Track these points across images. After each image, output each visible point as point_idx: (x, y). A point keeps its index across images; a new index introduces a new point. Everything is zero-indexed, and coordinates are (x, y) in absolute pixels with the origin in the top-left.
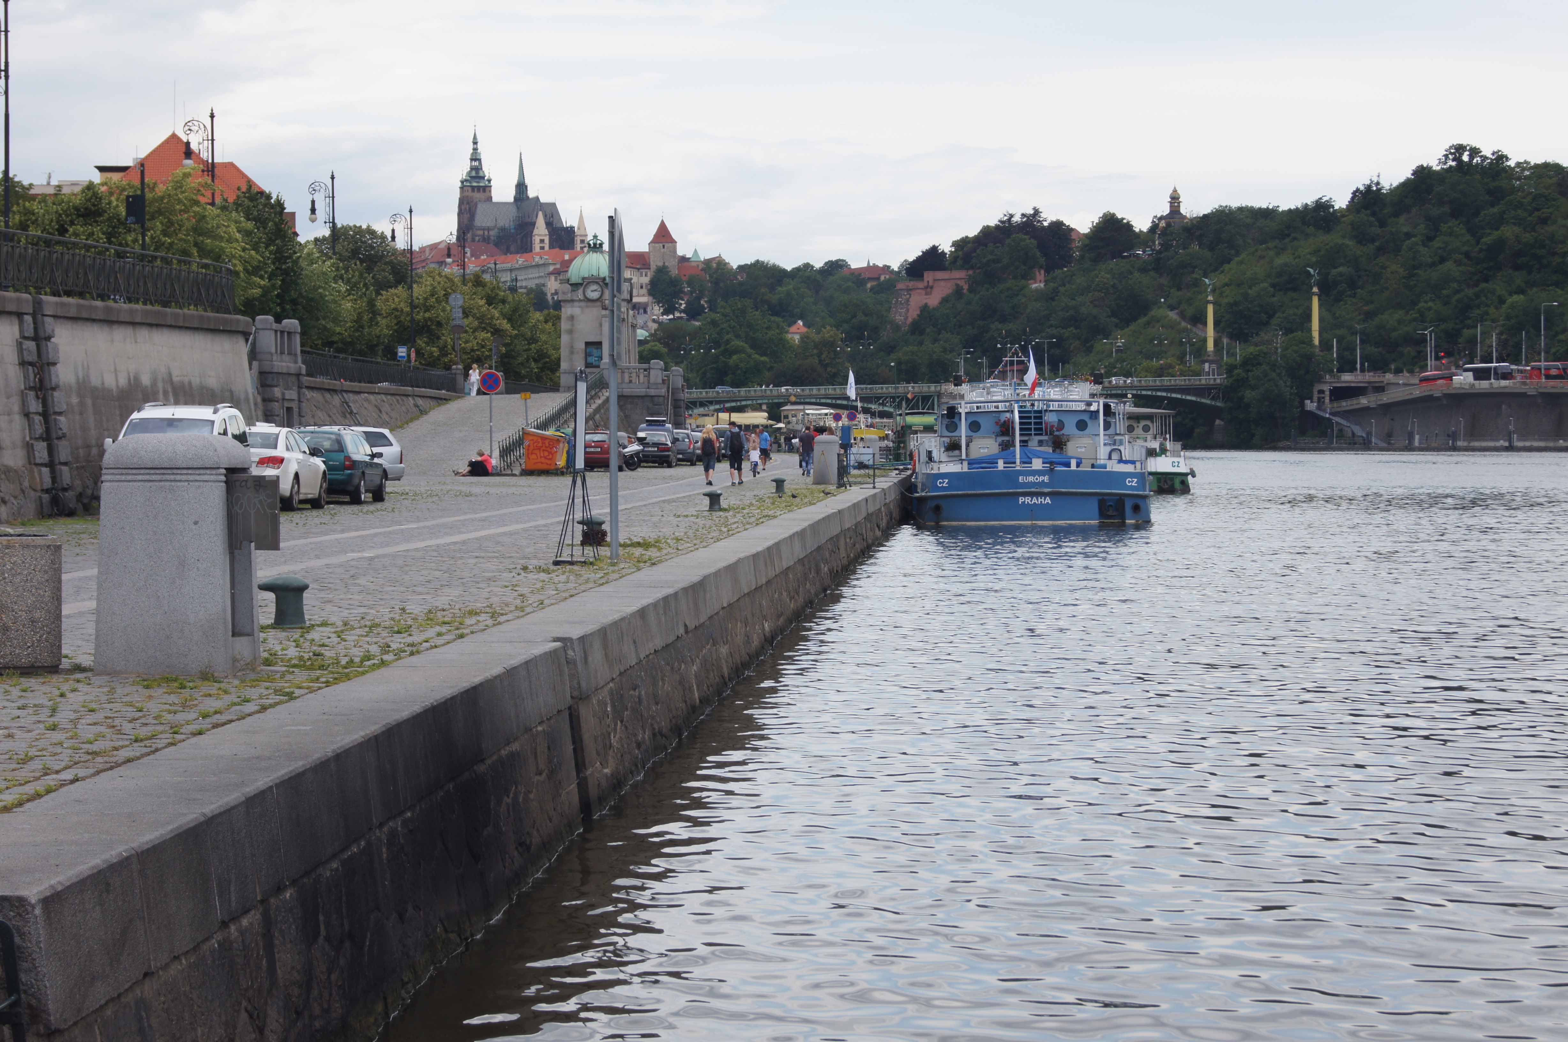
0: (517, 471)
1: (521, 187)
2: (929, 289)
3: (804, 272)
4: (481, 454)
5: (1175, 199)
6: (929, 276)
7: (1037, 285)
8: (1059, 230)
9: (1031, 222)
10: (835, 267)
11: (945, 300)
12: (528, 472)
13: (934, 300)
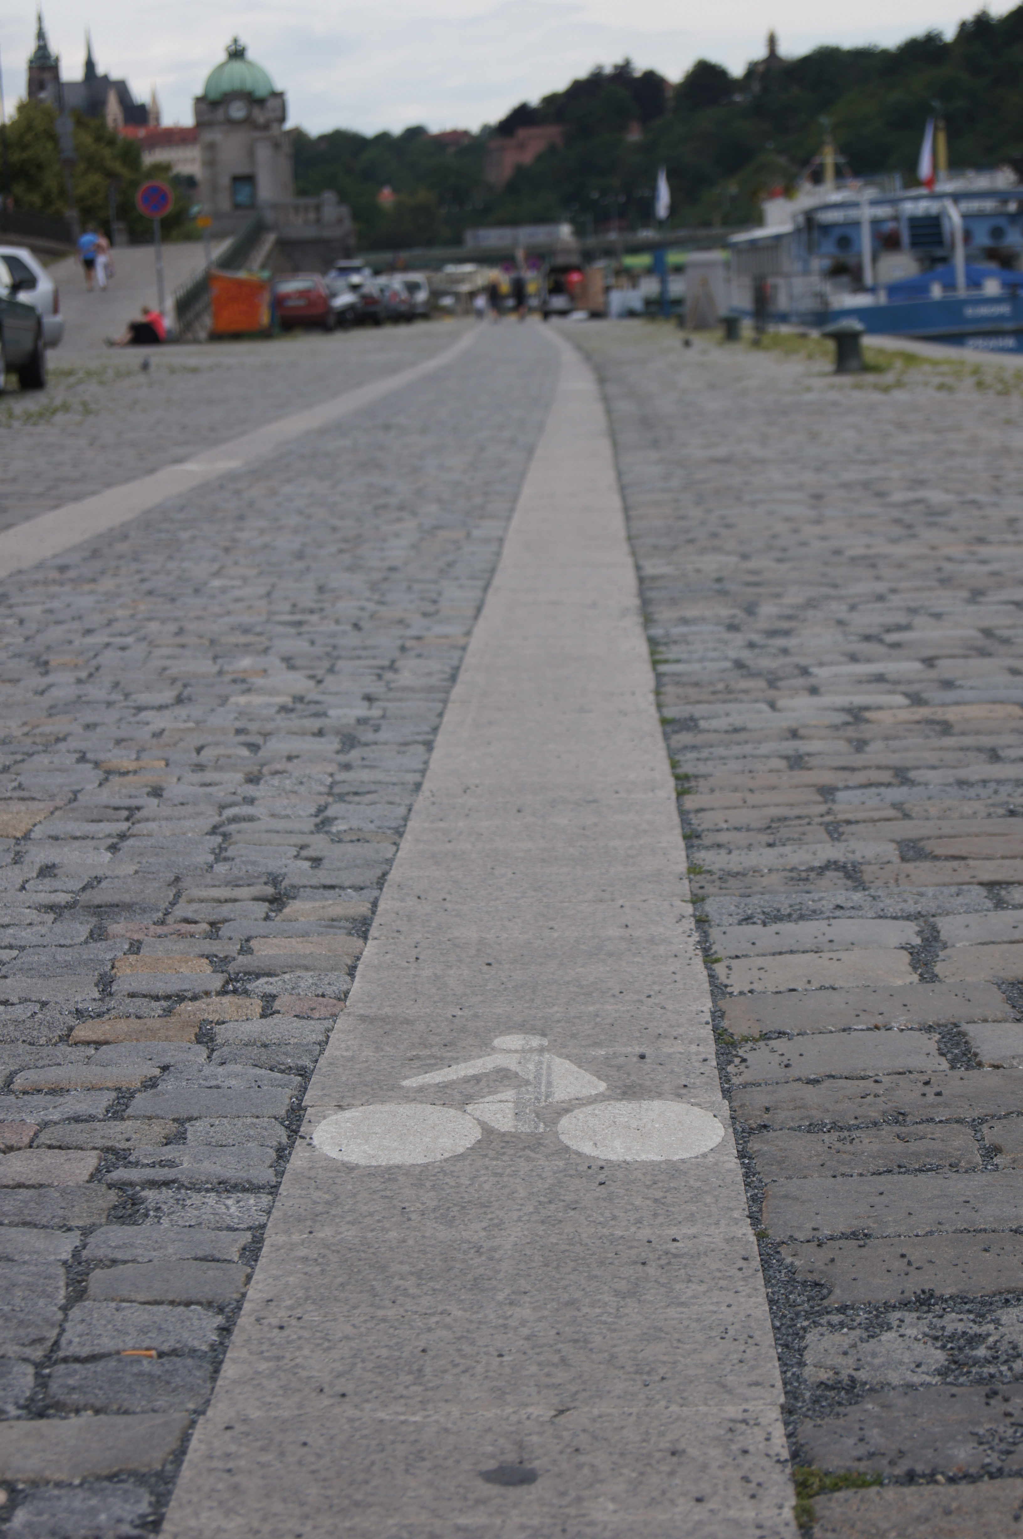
0: (203, 335)
1: (90, 65)
2: (521, 146)
3: (383, 138)
4: (146, 312)
5: (772, 41)
6: (522, 133)
7: (634, 136)
8: (652, 80)
9: (623, 72)
10: (415, 133)
11: (539, 158)
12: (216, 337)
13: (527, 157)
